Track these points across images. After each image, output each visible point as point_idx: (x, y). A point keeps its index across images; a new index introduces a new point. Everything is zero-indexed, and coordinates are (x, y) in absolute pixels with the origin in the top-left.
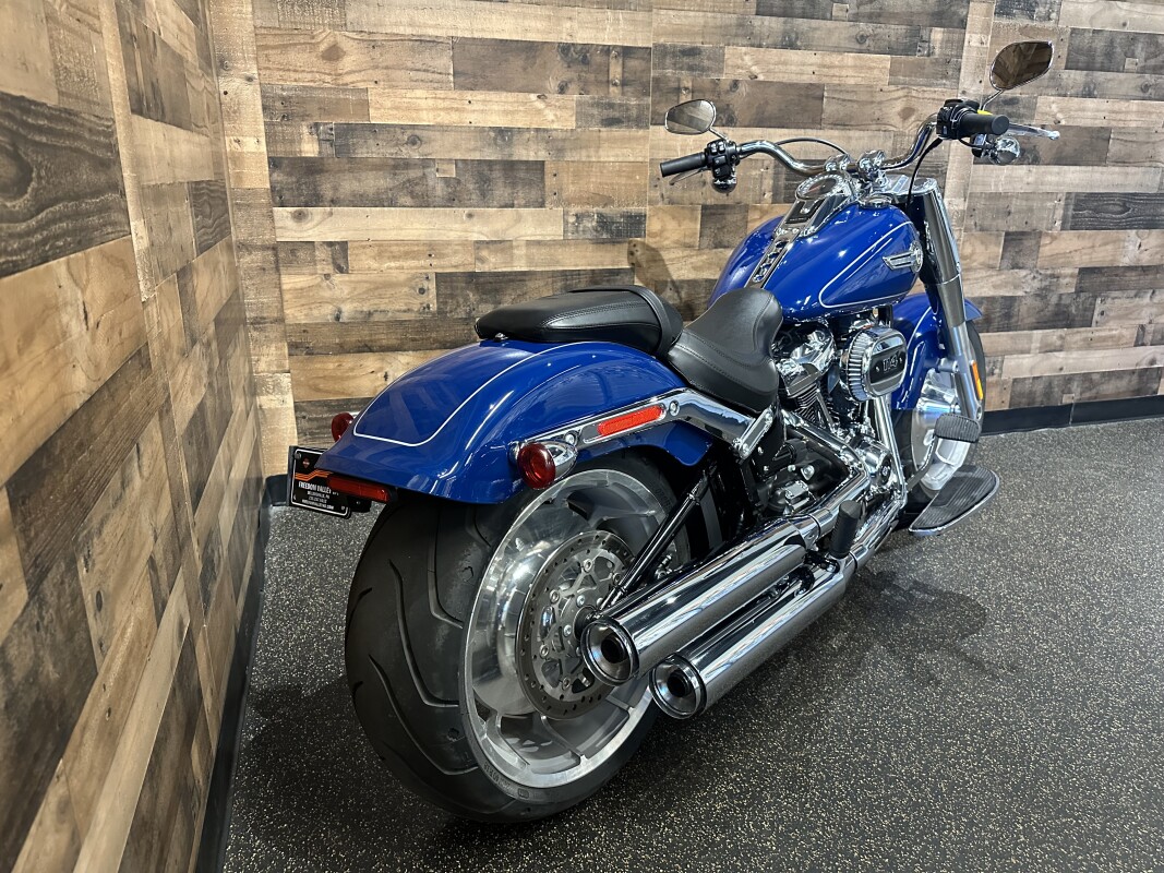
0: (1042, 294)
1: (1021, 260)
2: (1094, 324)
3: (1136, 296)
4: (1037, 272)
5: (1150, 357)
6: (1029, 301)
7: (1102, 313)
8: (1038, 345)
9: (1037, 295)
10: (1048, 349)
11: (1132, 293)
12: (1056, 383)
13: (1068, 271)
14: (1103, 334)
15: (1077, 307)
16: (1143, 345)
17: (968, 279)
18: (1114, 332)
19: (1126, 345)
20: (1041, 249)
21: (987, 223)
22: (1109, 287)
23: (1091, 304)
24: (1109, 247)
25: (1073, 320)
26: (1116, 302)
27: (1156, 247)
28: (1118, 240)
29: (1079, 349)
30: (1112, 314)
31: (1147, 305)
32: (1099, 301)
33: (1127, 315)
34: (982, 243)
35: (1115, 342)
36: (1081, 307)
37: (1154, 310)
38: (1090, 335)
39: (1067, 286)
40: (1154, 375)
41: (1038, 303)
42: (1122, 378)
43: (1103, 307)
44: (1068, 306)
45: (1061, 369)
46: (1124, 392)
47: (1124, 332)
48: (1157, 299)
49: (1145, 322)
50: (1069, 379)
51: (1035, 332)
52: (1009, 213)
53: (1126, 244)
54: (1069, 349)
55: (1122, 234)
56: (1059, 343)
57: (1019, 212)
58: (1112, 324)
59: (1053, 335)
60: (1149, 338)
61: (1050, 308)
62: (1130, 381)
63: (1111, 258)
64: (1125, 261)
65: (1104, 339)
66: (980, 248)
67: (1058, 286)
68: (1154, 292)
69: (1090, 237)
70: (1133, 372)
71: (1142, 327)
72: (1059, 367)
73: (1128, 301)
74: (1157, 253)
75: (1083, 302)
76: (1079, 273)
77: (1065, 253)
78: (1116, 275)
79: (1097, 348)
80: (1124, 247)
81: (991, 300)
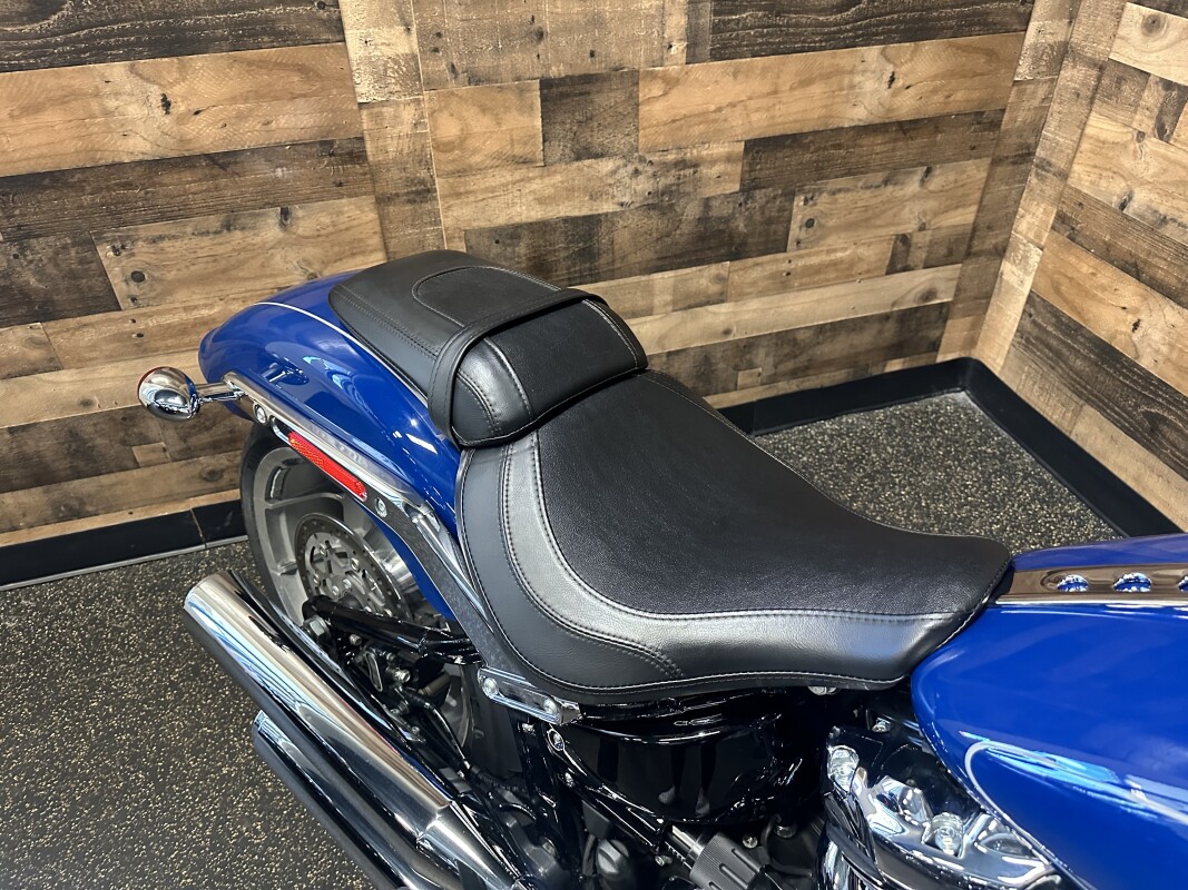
0: (660, 203)
1: (599, 139)
2: (791, 245)
3: (886, 182)
4: (642, 160)
5: (922, 288)
6: (633, 220)
7: (810, 224)
8: (669, 298)
9: (650, 207)
10: (691, 302)
11: (879, 177)
12: (719, 355)
13: (718, 149)
14: (814, 260)
15: (749, 219)
16: (906, 269)
17: (468, 192)
18: (839, 255)
19: (870, 274)
20: (643, 110)
21: (484, 63)
22: (820, 171)
23: (782, 209)
24: (817, 89)
25: (744, 244)
26: (837, 201)
27: (935, 77)
28: (839, 72)
29: (762, 293)
30: (831, 223)
31: (914, 197)
32: (799, 201)
33: (867, 220)
34: (484, 110)
35: (845, 272)
36: (758, 217)
37: (932, 204)
38: (785, 266)
39: (721, 180)
40: (934, 315)
41: (655, 222)
42: (862, 329)
43: (809, 212)
44: (727, 220)
45: (727, 332)
46: (868, 352)
47: (863, 251)
48: (936, 182)
49: (909, 227)
50: (749, 345)
51: (657, 276)
52: (541, 35)
53: (858, 79)
54: (741, 296)
55: (844, 57)
56: (715, 288)
57: (568, 29)
58: (833, 241)
59: (701, 277)
60: (919, 255)
61: (685, 228)
62: (880, 332)
63: (823, 112)
64: (858, 114)
65: (818, 270)
66: (480, 124)
67: (697, 182)
68: (928, 172)
69: (765, 70)
70: (886, 317)
71: (904, 239)
72: (721, 329)
73: (868, 193)
74: (935, 91)
75: (762, 208)
76: (747, 150)
77: (706, 113)
78: (838, 146)
79: (803, 287)
80: (852, 87)
81: (540, 228)
